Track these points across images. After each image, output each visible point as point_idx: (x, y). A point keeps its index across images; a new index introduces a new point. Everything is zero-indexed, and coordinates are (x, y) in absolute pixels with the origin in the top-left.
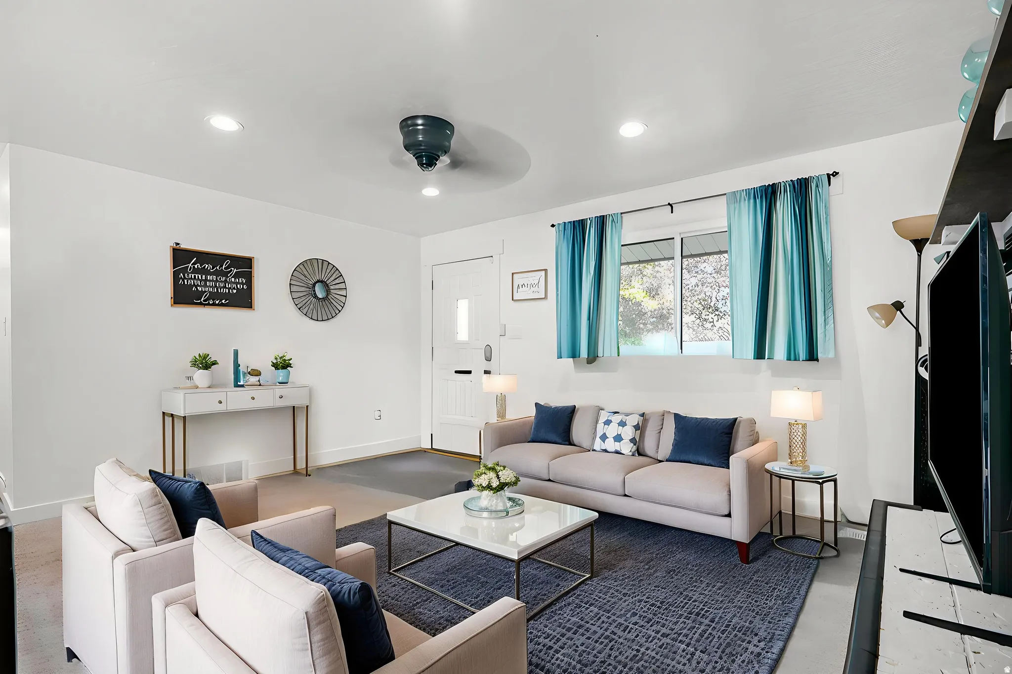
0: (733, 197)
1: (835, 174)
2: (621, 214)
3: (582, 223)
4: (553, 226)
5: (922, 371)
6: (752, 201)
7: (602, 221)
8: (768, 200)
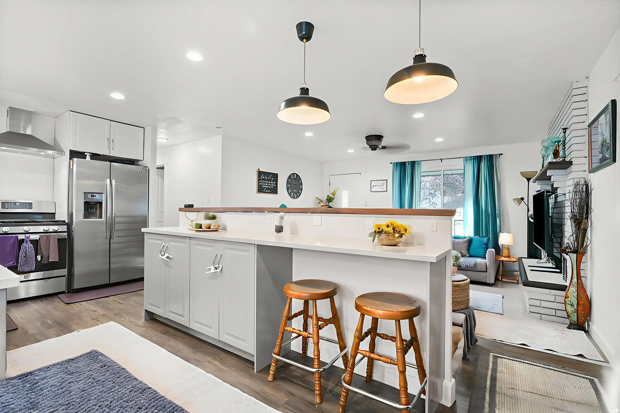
0: (466, 159)
1: (501, 154)
2: (421, 161)
3: (404, 163)
4: (391, 163)
5: (530, 219)
6: (472, 161)
7: (413, 163)
8: (478, 161)
